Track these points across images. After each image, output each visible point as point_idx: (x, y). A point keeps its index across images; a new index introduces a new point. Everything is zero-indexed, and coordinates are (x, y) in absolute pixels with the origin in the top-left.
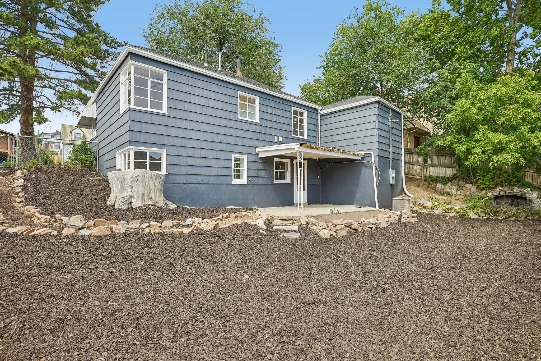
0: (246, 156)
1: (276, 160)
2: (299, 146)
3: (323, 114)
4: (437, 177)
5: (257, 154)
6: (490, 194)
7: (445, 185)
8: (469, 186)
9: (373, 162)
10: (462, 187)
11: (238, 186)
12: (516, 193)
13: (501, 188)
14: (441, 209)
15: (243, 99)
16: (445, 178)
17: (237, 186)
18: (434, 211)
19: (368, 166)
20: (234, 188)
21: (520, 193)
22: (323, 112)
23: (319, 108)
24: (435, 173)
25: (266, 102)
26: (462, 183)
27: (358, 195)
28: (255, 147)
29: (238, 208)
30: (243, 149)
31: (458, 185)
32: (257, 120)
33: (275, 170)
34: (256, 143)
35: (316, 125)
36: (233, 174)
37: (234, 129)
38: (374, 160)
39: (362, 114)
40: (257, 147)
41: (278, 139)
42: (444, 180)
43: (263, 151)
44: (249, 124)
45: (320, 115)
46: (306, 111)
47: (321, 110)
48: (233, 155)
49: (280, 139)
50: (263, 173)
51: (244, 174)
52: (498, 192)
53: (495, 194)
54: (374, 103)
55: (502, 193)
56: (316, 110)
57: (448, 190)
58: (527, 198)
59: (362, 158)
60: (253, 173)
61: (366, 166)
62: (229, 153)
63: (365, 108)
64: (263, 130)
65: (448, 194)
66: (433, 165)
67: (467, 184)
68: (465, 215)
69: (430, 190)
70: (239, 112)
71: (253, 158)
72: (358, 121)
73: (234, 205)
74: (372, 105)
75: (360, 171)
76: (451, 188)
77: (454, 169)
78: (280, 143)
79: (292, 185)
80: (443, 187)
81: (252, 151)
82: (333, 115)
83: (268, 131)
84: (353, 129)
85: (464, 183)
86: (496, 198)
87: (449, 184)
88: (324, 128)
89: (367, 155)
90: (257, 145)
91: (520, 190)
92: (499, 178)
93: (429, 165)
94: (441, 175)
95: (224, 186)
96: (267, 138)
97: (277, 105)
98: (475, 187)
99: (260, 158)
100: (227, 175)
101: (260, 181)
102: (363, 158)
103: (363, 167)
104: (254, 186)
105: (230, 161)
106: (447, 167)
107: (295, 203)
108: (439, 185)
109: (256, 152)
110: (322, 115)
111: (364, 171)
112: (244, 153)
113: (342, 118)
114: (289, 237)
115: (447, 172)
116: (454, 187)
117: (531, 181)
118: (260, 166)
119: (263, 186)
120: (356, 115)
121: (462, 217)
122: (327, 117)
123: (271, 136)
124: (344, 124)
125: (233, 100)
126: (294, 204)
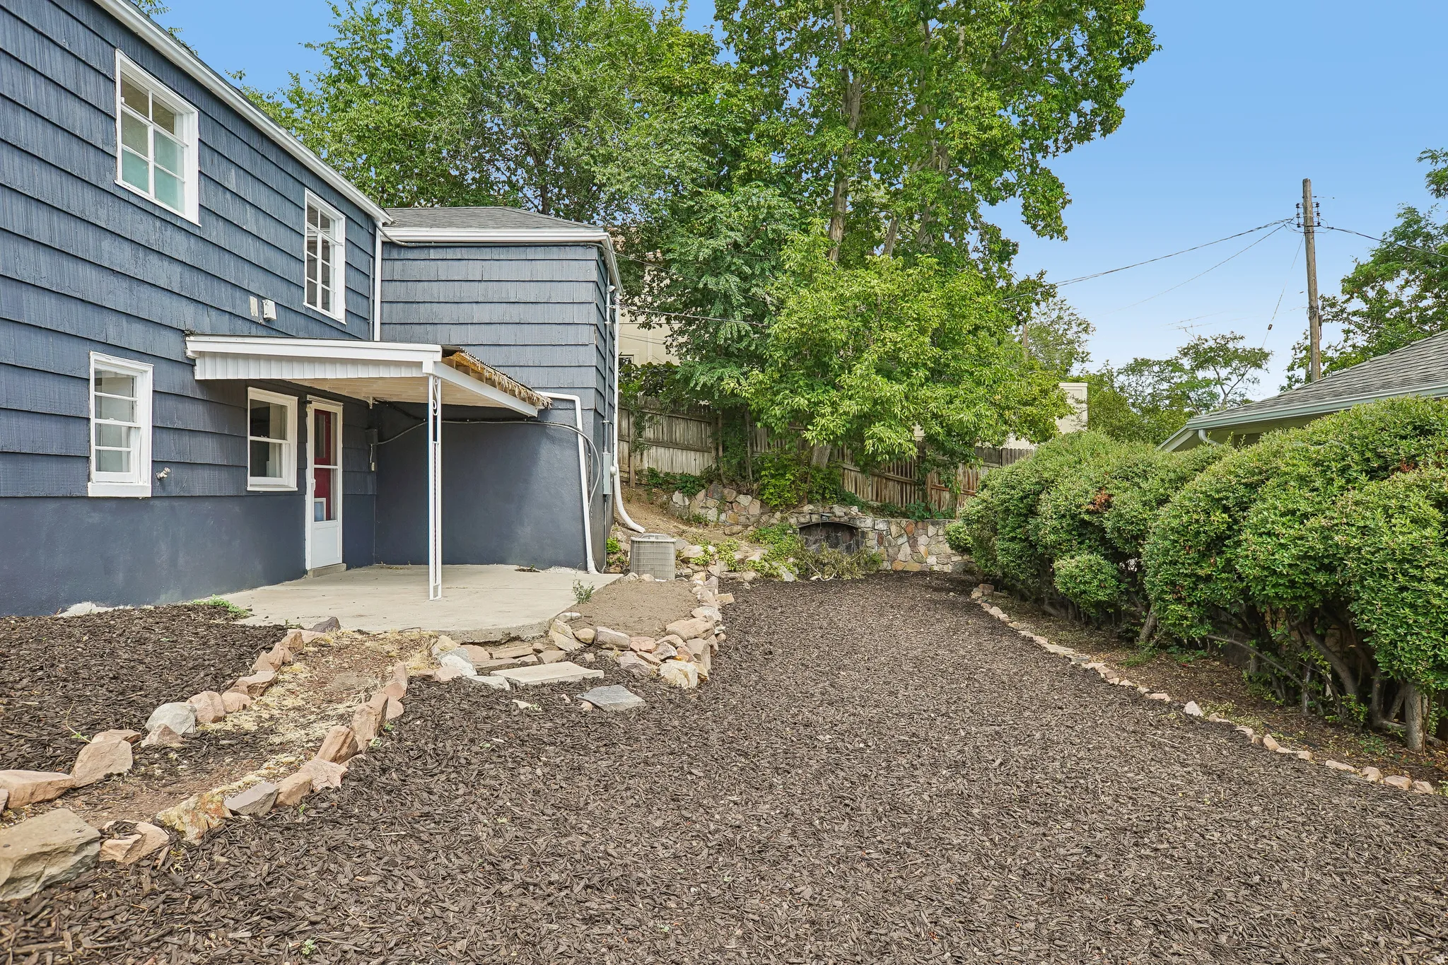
0: (148, 368)
1: (254, 394)
2: (439, 357)
3: (394, 239)
4: (667, 474)
5: (191, 364)
6: (793, 521)
7: (691, 495)
8: (744, 500)
9: (580, 426)
10: (731, 503)
11: (113, 504)
12: (840, 517)
13: (811, 507)
14: (723, 563)
15: (135, 97)
16: (692, 479)
17: (107, 504)
18: (709, 568)
19: (561, 440)
20: (95, 518)
21: (846, 518)
22: (396, 234)
23: (380, 215)
24: (662, 464)
25: (223, 143)
26: (730, 493)
27: (526, 532)
28: (185, 333)
29: (110, 609)
30: (136, 336)
31: (723, 499)
32: (190, 212)
33: (250, 438)
34: (186, 315)
35: (368, 276)
36: (94, 447)
37: (98, 231)
38: (582, 421)
39: (543, 270)
40: (192, 334)
41: (261, 308)
42: (689, 485)
43: (214, 355)
44: (158, 223)
45: (383, 243)
46: (344, 217)
47: (384, 224)
48: (94, 356)
49: (270, 311)
50: (208, 451)
51: (134, 450)
52: (808, 517)
53: (802, 520)
54: (586, 245)
55: (815, 518)
56: (369, 218)
57: (698, 511)
58: (857, 529)
59: (540, 411)
60: (175, 447)
61: (553, 439)
62: (75, 346)
63: (555, 253)
64: (212, 262)
65: (699, 521)
66: (657, 443)
67: (741, 496)
68: (772, 575)
69: (657, 510)
70: (119, 156)
71: (176, 380)
72: (531, 292)
73: (93, 600)
74: (580, 250)
75: (533, 457)
76: (704, 505)
77: (706, 454)
78: (268, 328)
79: (296, 499)
80: (687, 503)
81: (166, 345)
82: (433, 254)
83: (230, 270)
84: (515, 313)
85: (735, 493)
86: (806, 528)
87: (701, 494)
88: (399, 291)
89: (557, 404)
90: (189, 325)
91: (844, 510)
92: (805, 482)
93: (649, 440)
94: (678, 470)
95: (52, 505)
96: (223, 296)
97: (261, 169)
98: (758, 503)
99: (204, 384)
100: (63, 452)
101: (202, 483)
102: (544, 412)
103: (545, 440)
104: (176, 503)
105: (79, 386)
106: (691, 450)
107: (308, 567)
108: (677, 497)
109: (189, 354)
110: (389, 245)
111: (548, 456)
112: (141, 355)
113: (474, 270)
114: (615, 705)
115: (691, 463)
116: (711, 503)
117: (853, 491)
118: (197, 417)
119: (208, 505)
120: (524, 271)
121: (768, 579)
122: (410, 254)
123: (238, 294)
124: (476, 291)
125: (90, 88)
126: (305, 572)
